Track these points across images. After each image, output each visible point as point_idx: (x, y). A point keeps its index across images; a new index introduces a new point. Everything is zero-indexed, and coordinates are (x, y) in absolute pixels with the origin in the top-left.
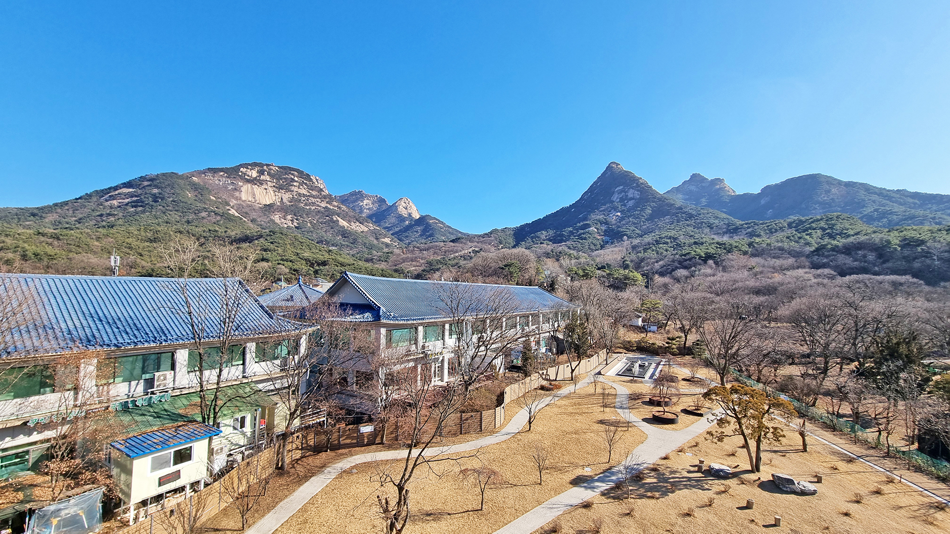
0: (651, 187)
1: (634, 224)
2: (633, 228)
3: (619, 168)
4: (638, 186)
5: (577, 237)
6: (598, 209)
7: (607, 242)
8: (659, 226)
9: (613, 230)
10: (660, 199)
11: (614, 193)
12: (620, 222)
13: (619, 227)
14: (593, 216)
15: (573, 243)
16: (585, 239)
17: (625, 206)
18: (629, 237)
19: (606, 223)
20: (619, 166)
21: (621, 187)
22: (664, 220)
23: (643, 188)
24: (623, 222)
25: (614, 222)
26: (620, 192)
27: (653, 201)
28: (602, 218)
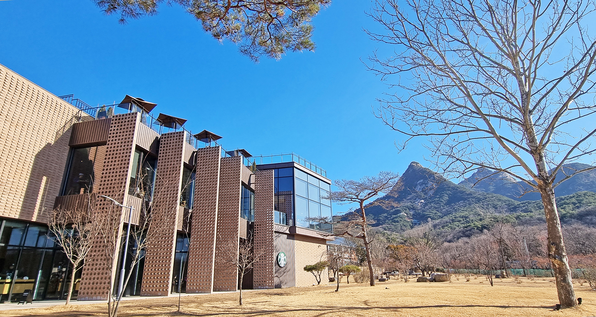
1: (436, 208)
2: (434, 211)
4: (434, 179)
5: (391, 221)
6: (405, 198)
7: (416, 224)
8: (456, 209)
9: (419, 214)
10: (453, 188)
11: (416, 185)
12: (424, 208)
13: (424, 211)
14: (402, 204)
15: (388, 225)
16: (397, 222)
17: (426, 194)
18: (432, 219)
19: (414, 209)
20: (418, 165)
21: (422, 181)
22: (459, 204)
23: (439, 180)
24: (427, 207)
25: (419, 207)
26: (421, 184)
27: (448, 190)
28: (410, 205)
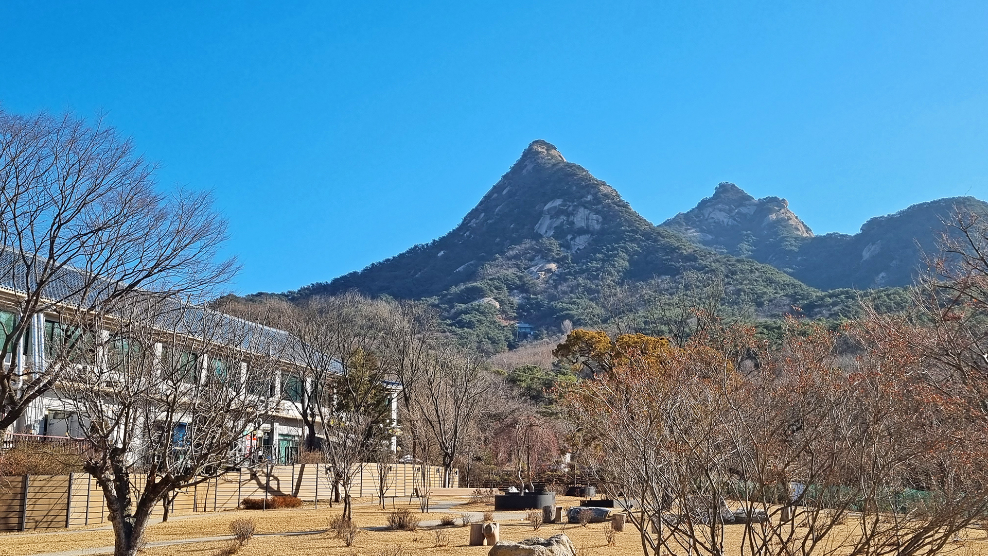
0: (626, 206)
1: (589, 291)
2: (585, 302)
3: (553, 157)
4: (597, 200)
5: (449, 322)
6: (502, 253)
7: (525, 336)
8: (646, 297)
9: (539, 305)
11: (540, 214)
12: (556, 287)
13: (552, 298)
14: (490, 270)
16: (470, 325)
17: (567, 246)
19: (523, 288)
20: (553, 152)
21: (558, 202)
22: (657, 285)
23: (609, 206)
24: (564, 287)
25: (541, 286)
26: (557, 213)
27: (633, 240)
28: (513, 276)
